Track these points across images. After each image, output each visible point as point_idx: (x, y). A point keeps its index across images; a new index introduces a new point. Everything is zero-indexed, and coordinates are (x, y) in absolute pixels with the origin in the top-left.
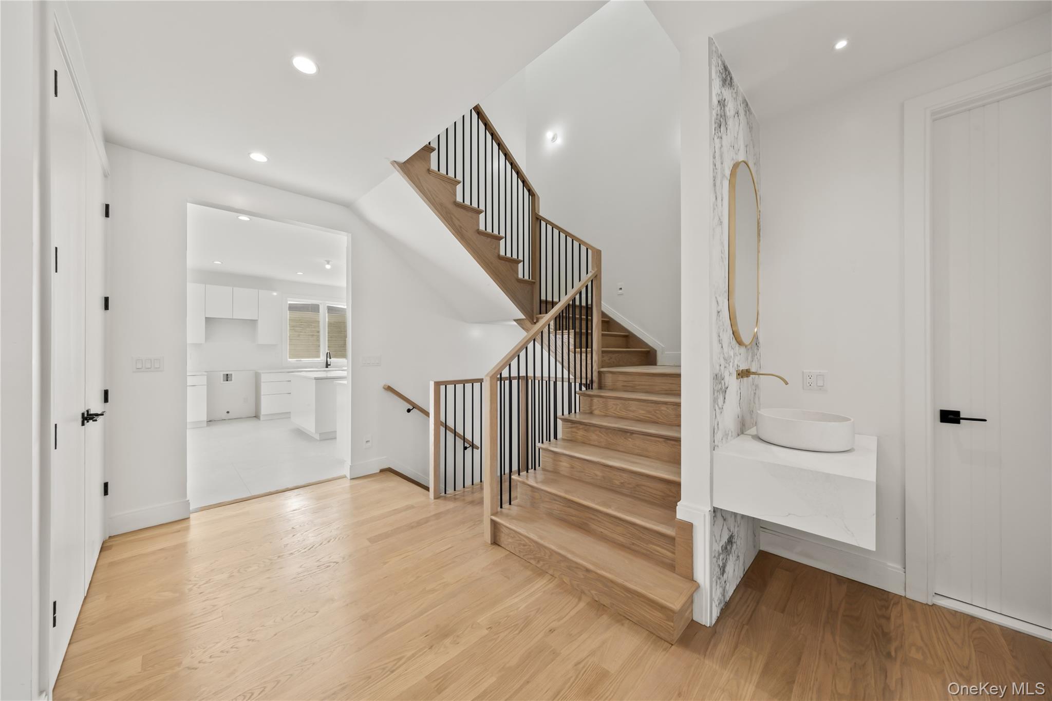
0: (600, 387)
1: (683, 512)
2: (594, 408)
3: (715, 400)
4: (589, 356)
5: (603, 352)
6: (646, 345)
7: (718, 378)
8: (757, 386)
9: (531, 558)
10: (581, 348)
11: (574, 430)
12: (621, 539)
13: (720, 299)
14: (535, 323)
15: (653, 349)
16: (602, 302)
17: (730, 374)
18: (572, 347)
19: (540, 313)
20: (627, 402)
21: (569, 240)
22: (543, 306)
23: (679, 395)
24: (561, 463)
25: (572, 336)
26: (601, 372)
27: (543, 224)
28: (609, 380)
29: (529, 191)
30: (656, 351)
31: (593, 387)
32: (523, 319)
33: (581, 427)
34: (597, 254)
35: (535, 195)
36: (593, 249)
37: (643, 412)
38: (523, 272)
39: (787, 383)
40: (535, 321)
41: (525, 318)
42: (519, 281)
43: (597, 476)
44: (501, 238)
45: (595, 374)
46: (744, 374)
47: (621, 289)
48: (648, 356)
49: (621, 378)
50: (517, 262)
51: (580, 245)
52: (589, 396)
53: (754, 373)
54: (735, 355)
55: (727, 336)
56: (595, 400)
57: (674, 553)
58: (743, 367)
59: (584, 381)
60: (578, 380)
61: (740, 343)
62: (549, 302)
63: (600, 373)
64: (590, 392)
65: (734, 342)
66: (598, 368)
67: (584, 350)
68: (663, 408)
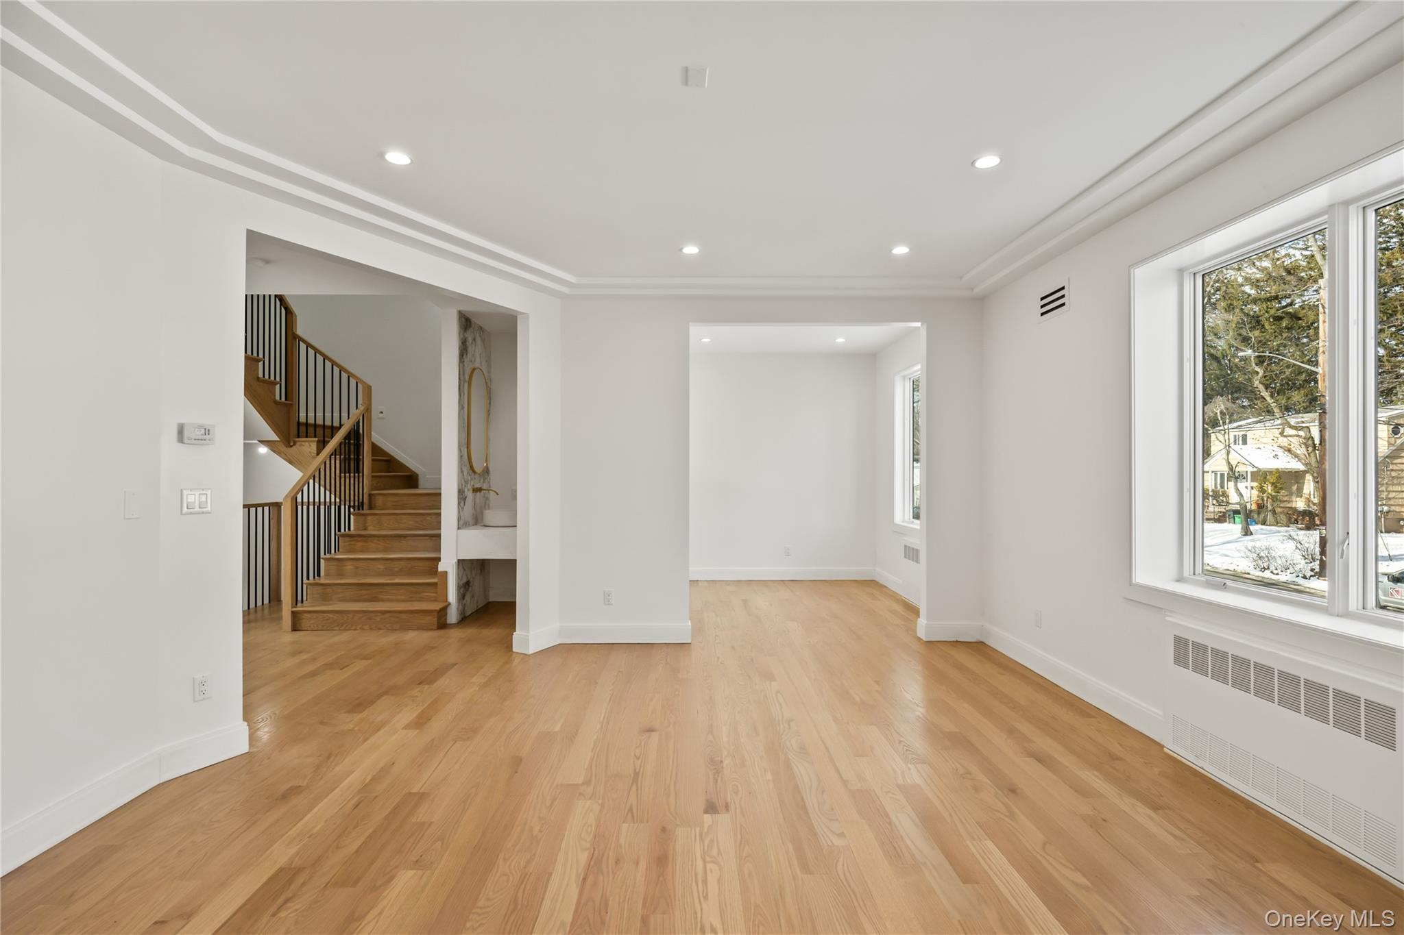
0: (370, 508)
1: (441, 568)
2: (367, 525)
3: (459, 504)
4: (356, 480)
5: (373, 477)
6: (408, 469)
7: (461, 492)
8: (487, 499)
9: (335, 626)
10: (350, 473)
11: (352, 543)
12: (403, 597)
13: (462, 449)
14: (291, 446)
15: (415, 473)
16: (373, 433)
17: (468, 490)
18: (338, 472)
19: (298, 437)
20: (398, 517)
21: (336, 370)
22: (303, 429)
23: (440, 509)
24: (345, 567)
25: (338, 462)
26: (372, 494)
27: (303, 346)
28: (379, 501)
29: (286, 309)
30: (417, 475)
31: (364, 508)
32: (275, 441)
33: (359, 539)
34: (368, 389)
35: (292, 314)
36: (364, 383)
37: (412, 523)
38: (278, 393)
39: (497, 494)
40: (292, 444)
41: (278, 439)
42: (275, 402)
43: (379, 569)
44: (259, 361)
45: (366, 496)
46: (476, 490)
47: (382, 412)
48: (411, 480)
49: (391, 499)
50: (274, 383)
51: (349, 377)
52: (364, 515)
53: (484, 490)
54: (472, 479)
55: (466, 469)
56: (369, 518)
57: (436, 593)
58: (477, 486)
59: (352, 504)
60: (347, 503)
61: (474, 472)
62: (311, 425)
63: (370, 495)
64: (361, 512)
65: (471, 472)
66: (369, 491)
67: (352, 475)
68: (428, 518)
